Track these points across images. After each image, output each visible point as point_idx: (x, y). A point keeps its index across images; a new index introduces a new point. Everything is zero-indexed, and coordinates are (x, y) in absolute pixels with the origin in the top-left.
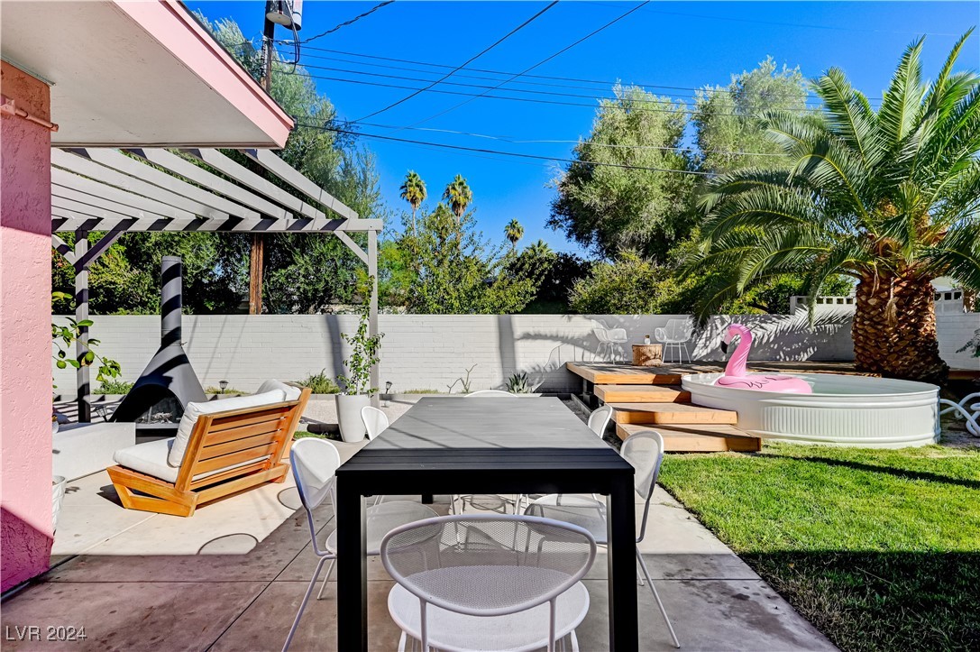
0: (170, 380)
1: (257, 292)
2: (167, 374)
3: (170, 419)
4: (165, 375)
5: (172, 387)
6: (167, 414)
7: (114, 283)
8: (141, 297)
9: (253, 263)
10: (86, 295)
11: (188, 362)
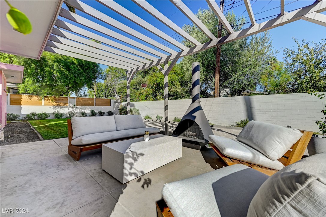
0: (195, 117)
1: (217, 90)
2: (194, 115)
3: (196, 136)
4: (193, 115)
5: (196, 120)
6: (194, 133)
7: (177, 91)
8: (184, 95)
9: (216, 82)
10: (167, 96)
11: (202, 109)
